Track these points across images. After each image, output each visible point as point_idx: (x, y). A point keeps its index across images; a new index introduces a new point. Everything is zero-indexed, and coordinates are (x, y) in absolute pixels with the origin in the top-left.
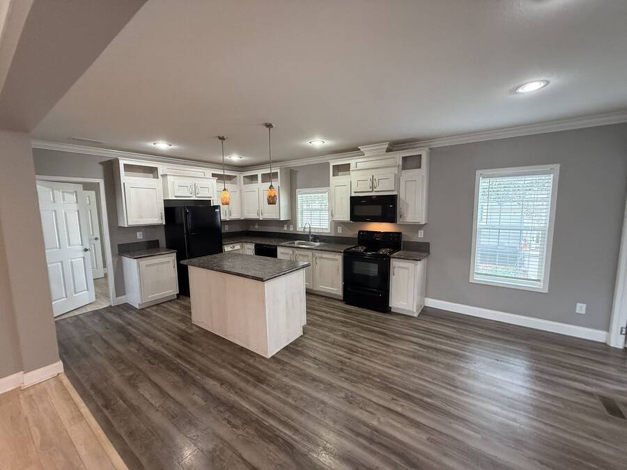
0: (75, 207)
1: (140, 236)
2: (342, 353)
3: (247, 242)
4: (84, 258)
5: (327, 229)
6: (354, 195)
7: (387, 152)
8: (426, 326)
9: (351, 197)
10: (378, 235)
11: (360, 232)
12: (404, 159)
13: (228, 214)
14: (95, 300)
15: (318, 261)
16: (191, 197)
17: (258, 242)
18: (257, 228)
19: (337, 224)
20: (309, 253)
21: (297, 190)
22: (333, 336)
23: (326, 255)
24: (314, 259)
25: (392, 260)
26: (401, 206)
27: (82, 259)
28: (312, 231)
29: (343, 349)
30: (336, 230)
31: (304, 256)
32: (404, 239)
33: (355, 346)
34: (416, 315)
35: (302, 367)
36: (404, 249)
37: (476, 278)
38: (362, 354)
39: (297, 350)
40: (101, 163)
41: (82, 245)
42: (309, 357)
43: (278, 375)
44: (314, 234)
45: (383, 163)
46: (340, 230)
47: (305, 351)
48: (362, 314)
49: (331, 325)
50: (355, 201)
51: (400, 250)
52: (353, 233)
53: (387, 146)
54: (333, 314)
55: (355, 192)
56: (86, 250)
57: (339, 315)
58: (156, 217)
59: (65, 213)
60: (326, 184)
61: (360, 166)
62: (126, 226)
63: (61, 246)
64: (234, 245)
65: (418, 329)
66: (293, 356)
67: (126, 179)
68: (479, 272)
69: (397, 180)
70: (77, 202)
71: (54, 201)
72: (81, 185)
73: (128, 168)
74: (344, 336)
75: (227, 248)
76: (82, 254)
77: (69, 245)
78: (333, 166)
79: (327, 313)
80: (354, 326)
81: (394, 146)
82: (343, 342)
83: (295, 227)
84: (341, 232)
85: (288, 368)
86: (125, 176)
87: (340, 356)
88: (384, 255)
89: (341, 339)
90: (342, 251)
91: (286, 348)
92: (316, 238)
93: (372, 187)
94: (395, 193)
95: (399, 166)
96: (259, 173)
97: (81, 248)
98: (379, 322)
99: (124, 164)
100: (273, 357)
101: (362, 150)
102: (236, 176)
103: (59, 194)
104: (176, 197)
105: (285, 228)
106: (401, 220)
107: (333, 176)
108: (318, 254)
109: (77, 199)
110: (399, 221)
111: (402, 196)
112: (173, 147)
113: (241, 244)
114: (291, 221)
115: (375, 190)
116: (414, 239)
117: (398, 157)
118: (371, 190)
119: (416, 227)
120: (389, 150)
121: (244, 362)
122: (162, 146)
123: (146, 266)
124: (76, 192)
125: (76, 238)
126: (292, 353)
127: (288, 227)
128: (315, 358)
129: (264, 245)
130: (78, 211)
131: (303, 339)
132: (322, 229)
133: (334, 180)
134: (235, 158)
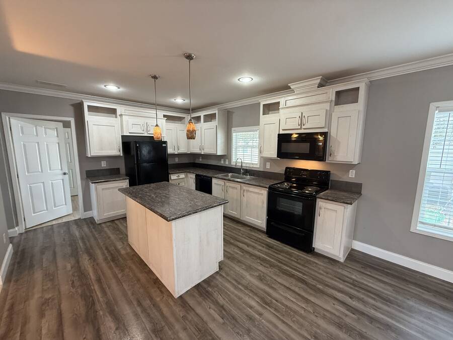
0: (56, 140)
1: (104, 165)
2: (253, 303)
3: (190, 172)
4: (63, 180)
5: (256, 164)
6: (282, 132)
7: (318, 87)
8: (354, 277)
9: (279, 135)
10: (305, 173)
11: (287, 168)
12: (338, 93)
13: (176, 148)
14: (71, 212)
15: (245, 194)
16: (143, 133)
17: (197, 173)
18: (200, 161)
19: (265, 160)
20: (238, 186)
21: (233, 129)
22: (248, 277)
23: (252, 189)
24: (242, 192)
25: (318, 200)
26: (331, 144)
27: (61, 181)
28: (243, 165)
29: (255, 298)
30: (265, 165)
31: (233, 188)
32: (332, 178)
33: (269, 295)
34: (342, 260)
35: (206, 318)
36: (331, 189)
37: (420, 228)
38: (276, 309)
39: (207, 292)
40: (73, 105)
41: (62, 170)
42: (216, 303)
43: (177, 327)
44: (245, 168)
45: (314, 99)
46: (268, 166)
47: (215, 294)
48: (282, 251)
49: (249, 261)
50: (283, 139)
51: (327, 189)
52: (280, 169)
53: (318, 81)
54: (254, 247)
55: (283, 130)
56: (65, 174)
57: (259, 251)
58: (115, 149)
59: (47, 145)
60: (257, 123)
61: (289, 104)
62: (89, 156)
63: (43, 170)
64: (179, 174)
65: (344, 281)
66: (200, 299)
67: (89, 117)
68: (424, 221)
69: (329, 116)
70: (58, 136)
71: (37, 135)
72: (62, 123)
73: (91, 109)
74: (261, 278)
75: (173, 177)
76: (61, 177)
77: (50, 170)
78: (264, 105)
79: (248, 245)
80: (272, 266)
81: (327, 80)
82: (258, 287)
83: (230, 161)
84: (269, 168)
85: (191, 316)
86: (89, 115)
87: (251, 307)
88: (310, 195)
89: (256, 282)
90: (268, 186)
91: (198, 286)
92: (247, 172)
93: (301, 124)
94: (325, 130)
95: (332, 101)
96: (202, 114)
97: (61, 172)
98: (300, 264)
99: (88, 106)
100: (181, 297)
101: (292, 87)
102: (184, 118)
103: (41, 130)
104: (130, 133)
105: (222, 162)
106: (330, 158)
107: (263, 115)
108: (245, 187)
109: (57, 134)
110: (329, 159)
111: (333, 133)
112: (122, 90)
113: (185, 173)
114: (227, 156)
115: (303, 127)
116: (344, 178)
117: (331, 92)
118: (299, 127)
119: (348, 166)
120: (320, 85)
121: (151, 299)
122: (112, 88)
123: (103, 189)
124: (57, 128)
125: (56, 164)
126: (201, 295)
127: (225, 161)
128: (222, 307)
129: (202, 176)
130: (58, 143)
131: (218, 277)
132: (253, 164)
133: (264, 119)
134: (179, 101)
